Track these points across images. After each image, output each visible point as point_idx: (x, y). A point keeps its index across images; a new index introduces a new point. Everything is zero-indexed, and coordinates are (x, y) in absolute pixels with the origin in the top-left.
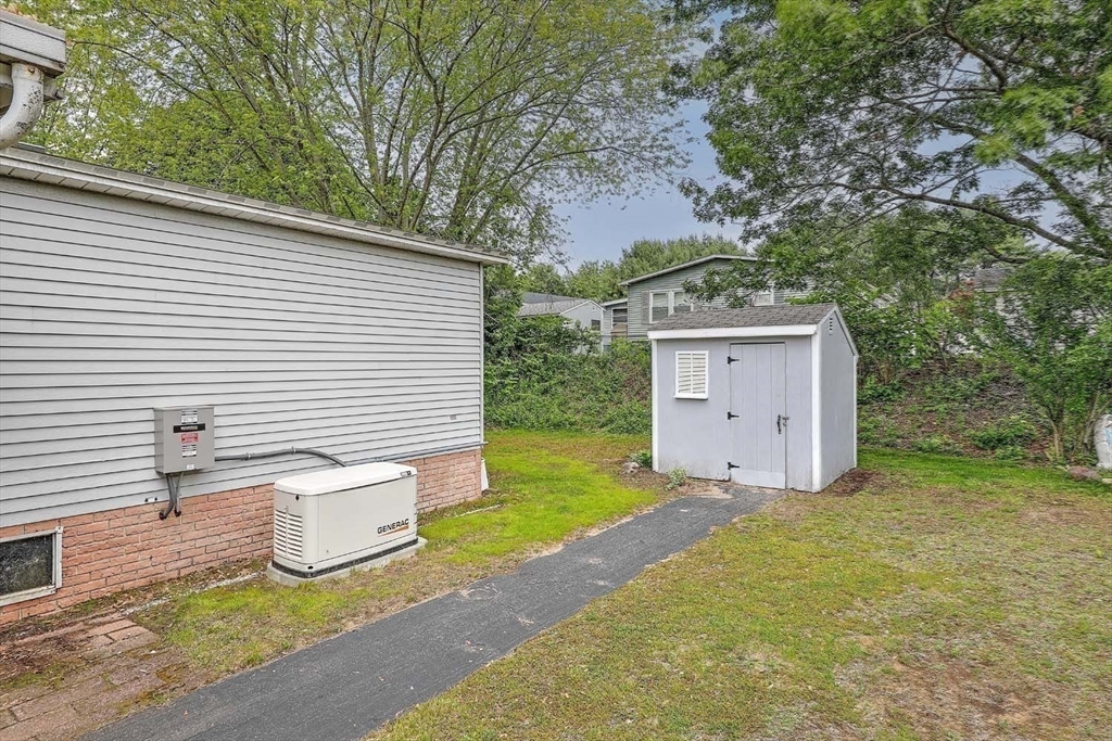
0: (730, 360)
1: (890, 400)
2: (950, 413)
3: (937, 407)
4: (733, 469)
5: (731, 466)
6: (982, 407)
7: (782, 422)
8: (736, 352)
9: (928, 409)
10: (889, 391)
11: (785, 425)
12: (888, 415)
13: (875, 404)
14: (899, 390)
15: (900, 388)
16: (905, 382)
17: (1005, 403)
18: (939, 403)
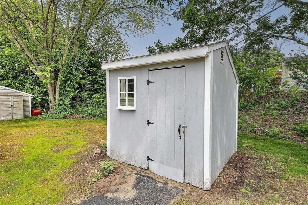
0: (149, 82)
1: (250, 109)
2: (280, 115)
3: (272, 112)
4: (150, 161)
5: (149, 159)
6: (294, 113)
7: (182, 129)
8: (152, 76)
9: (268, 113)
10: (250, 105)
11: (184, 132)
12: (250, 116)
13: (244, 110)
14: (254, 105)
15: (254, 104)
16: (256, 101)
17: (305, 111)
18: (273, 110)
